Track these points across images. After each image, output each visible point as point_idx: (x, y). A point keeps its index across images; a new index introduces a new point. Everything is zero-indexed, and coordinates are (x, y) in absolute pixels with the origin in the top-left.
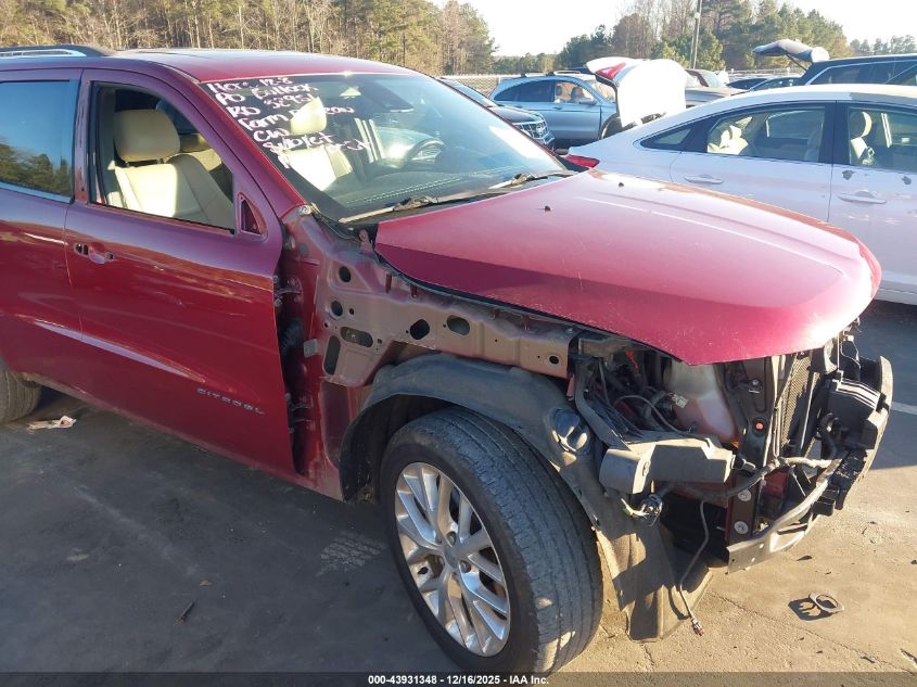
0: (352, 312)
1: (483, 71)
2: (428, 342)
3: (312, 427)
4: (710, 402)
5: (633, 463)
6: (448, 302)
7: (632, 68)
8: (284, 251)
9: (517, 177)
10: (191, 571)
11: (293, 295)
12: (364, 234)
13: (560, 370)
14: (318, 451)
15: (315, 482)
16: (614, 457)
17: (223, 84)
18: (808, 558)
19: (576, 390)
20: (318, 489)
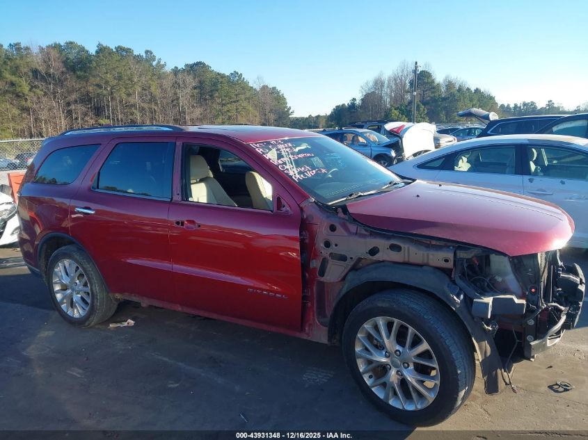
0: (336, 245)
1: (284, 125)
2: (378, 257)
3: (309, 304)
4: (511, 279)
5: (487, 304)
6: (389, 238)
7: (409, 128)
8: (302, 219)
9: (390, 183)
10: (237, 388)
11: (304, 239)
12: (340, 210)
13: (450, 265)
14: (311, 317)
15: (308, 335)
16: (478, 302)
17: (256, 144)
18: (551, 367)
19: (456, 275)
20: (309, 338)
